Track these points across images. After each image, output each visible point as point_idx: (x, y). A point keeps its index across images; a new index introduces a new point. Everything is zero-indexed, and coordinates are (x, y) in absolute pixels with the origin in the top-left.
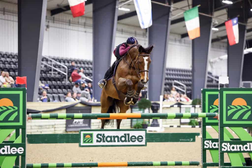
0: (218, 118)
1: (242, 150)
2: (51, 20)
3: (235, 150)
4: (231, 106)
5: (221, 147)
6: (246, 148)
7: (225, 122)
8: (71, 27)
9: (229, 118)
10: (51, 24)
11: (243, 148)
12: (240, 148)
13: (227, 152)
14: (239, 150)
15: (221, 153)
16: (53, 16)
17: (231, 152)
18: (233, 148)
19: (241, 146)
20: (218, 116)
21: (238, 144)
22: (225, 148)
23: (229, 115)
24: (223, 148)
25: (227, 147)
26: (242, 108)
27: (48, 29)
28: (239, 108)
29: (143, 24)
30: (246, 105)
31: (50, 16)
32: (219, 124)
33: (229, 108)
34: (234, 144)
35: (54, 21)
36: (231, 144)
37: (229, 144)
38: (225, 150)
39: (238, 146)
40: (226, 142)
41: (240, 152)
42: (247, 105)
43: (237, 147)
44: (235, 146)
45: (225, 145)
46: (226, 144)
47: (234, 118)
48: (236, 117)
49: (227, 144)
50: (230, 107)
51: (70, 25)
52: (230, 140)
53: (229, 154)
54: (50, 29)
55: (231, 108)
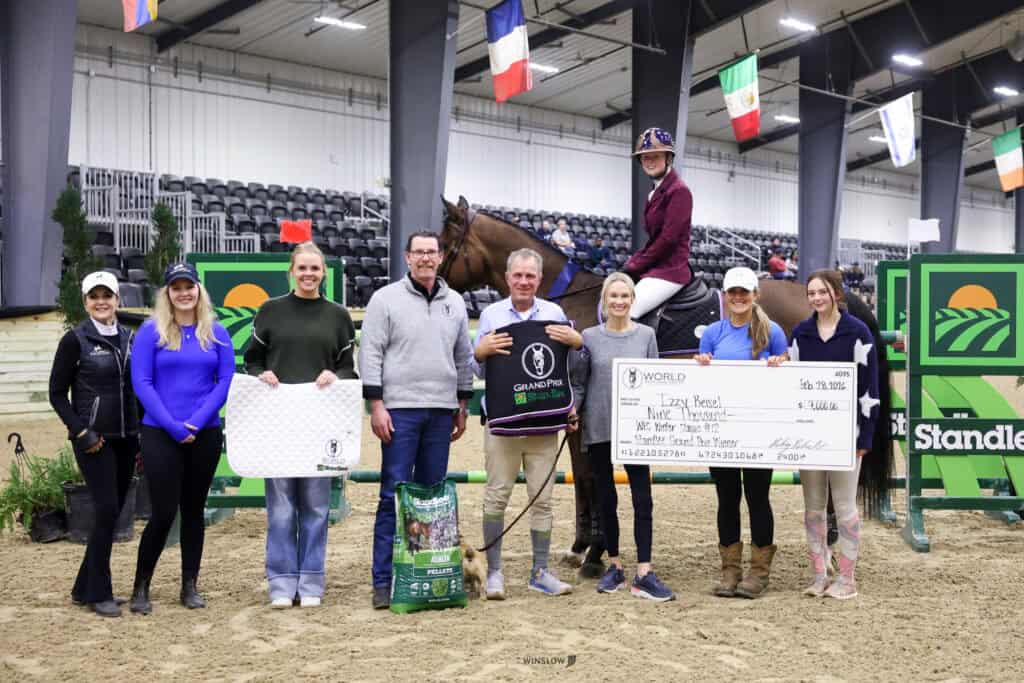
0: (903, 348)
1: (980, 446)
2: (739, 161)
3: (958, 445)
4: (944, 310)
5: (914, 438)
6: (994, 440)
7: (926, 360)
8: (780, 175)
9: (940, 348)
10: (738, 169)
11: (983, 441)
12: (973, 440)
13: (931, 451)
14: (969, 446)
15: (911, 455)
16: (743, 155)
17: (943, 452)
18: (951, 440)
19: (977, 434)
20: (905, 343)
21: (966, 429)
22: (924, 442)
23: (937, 338)
24: (918, 439)
25: (932, 437)
26: (981, 318)
27: (732, 179)
28: (972, 316)
29: (898, 157)
30: (995, 307)
31: (738, 155)
32: (908, 366)
33: (938, 316)
34: (955, 429)
35: (744, 163)
36: (943, 429)
37: (936, 427)
38: (925, 447)
39: (968, 434)
40: (926, 422)
41: (974, 451)
42: (999, 307)
43: (963, 439)
44: (957, 434)
45: (924, 431)
46: (928, 428)
47: (954, 347)
48: (961, 343)
49: (932, 428)
50: (943, 314)
51: (777, 172)
52: (940, 416)
53: (938, 458)
54: (737, 178)
55: (946, 318)
